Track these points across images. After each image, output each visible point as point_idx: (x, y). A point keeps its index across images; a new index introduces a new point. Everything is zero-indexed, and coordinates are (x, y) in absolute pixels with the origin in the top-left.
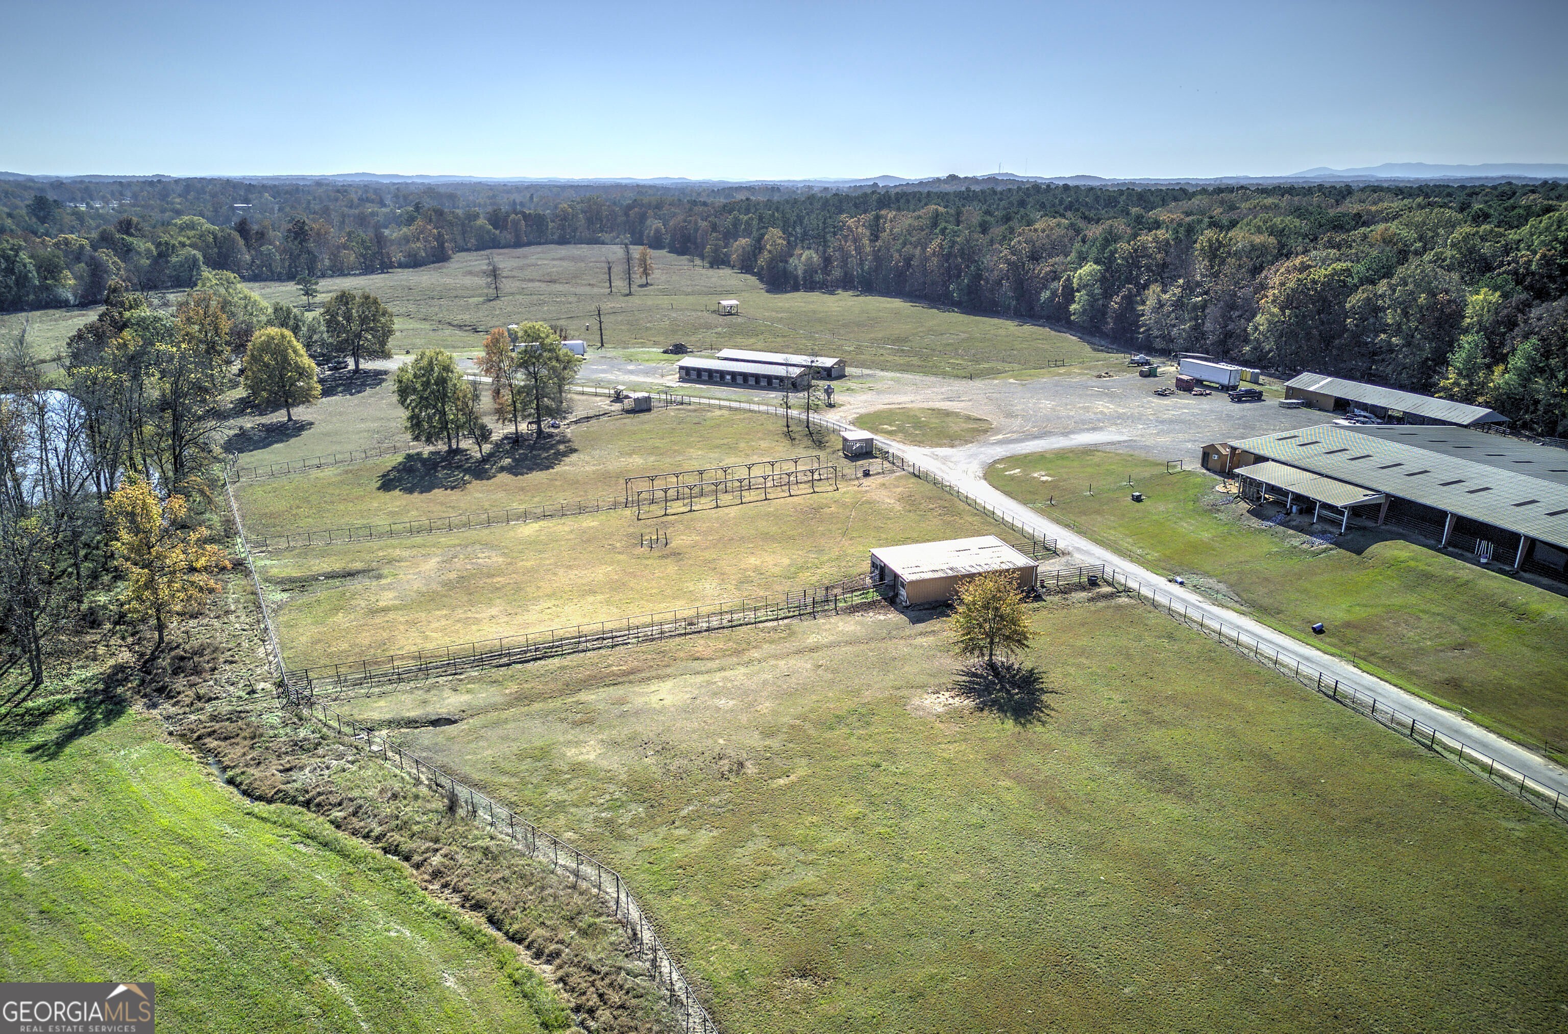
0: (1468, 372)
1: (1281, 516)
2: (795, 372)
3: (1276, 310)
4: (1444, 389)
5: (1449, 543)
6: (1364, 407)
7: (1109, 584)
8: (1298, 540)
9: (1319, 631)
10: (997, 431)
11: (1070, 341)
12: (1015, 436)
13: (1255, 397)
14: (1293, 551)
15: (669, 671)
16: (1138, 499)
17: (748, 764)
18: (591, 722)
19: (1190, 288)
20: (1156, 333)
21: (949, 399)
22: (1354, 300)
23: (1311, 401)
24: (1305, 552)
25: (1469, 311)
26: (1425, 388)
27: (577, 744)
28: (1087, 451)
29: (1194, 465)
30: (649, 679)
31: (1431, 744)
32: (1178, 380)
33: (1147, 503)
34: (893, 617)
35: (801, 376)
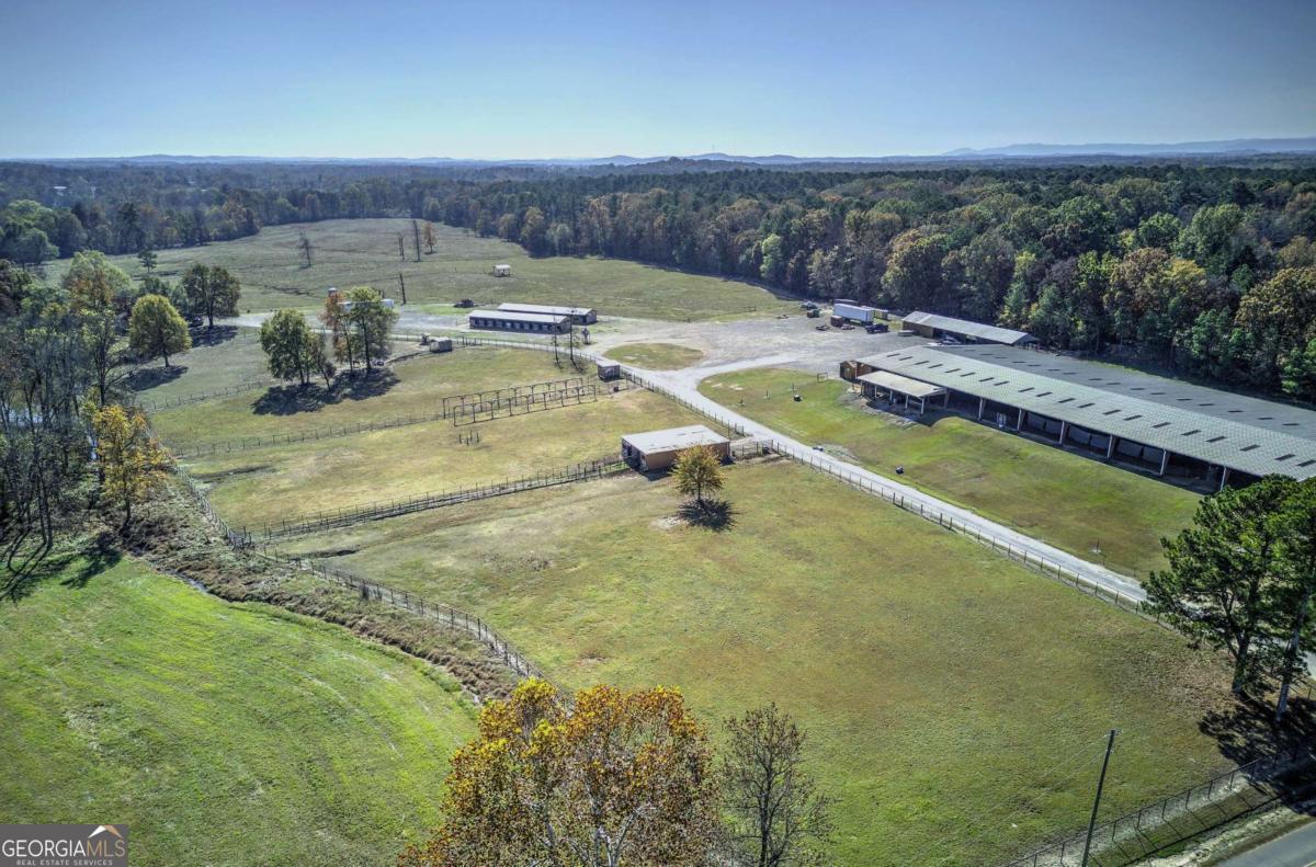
0: (1016, 309)
1: (887, 406)
2: (560, 319)
3: (898, 268)
4: (1002, 320)
5: (983, 417)
6: (951, 333)
7: (776, 452)
8: (894, 419)
9: (900, 472)
10: (707, 358)
11: (761, 293)
12: (719, 361)
13: (883, 329)
14: (892, 427)
15: (492, 516)
16: (798, 399)
17: (551, 562)
18: (446, 546)
19: (843, 253)
20: (822, 285)
21: (673, 337)
22: (946, 261)
23: (918, 331)
24: (899, 427)
25: (1017, 267)
26: (990, 319)
27: (439, 558)
28: (766, 370)
29: (835, 376)
30: (481, 521)
31: (950, 527)
32: (833, 319)
33: (803, 402)
34: (638, 478)
35: (564, 322)
